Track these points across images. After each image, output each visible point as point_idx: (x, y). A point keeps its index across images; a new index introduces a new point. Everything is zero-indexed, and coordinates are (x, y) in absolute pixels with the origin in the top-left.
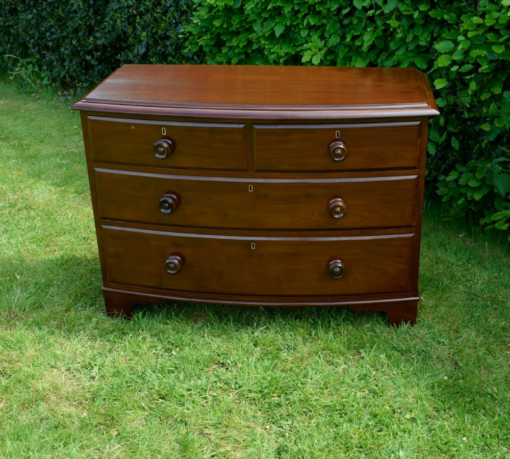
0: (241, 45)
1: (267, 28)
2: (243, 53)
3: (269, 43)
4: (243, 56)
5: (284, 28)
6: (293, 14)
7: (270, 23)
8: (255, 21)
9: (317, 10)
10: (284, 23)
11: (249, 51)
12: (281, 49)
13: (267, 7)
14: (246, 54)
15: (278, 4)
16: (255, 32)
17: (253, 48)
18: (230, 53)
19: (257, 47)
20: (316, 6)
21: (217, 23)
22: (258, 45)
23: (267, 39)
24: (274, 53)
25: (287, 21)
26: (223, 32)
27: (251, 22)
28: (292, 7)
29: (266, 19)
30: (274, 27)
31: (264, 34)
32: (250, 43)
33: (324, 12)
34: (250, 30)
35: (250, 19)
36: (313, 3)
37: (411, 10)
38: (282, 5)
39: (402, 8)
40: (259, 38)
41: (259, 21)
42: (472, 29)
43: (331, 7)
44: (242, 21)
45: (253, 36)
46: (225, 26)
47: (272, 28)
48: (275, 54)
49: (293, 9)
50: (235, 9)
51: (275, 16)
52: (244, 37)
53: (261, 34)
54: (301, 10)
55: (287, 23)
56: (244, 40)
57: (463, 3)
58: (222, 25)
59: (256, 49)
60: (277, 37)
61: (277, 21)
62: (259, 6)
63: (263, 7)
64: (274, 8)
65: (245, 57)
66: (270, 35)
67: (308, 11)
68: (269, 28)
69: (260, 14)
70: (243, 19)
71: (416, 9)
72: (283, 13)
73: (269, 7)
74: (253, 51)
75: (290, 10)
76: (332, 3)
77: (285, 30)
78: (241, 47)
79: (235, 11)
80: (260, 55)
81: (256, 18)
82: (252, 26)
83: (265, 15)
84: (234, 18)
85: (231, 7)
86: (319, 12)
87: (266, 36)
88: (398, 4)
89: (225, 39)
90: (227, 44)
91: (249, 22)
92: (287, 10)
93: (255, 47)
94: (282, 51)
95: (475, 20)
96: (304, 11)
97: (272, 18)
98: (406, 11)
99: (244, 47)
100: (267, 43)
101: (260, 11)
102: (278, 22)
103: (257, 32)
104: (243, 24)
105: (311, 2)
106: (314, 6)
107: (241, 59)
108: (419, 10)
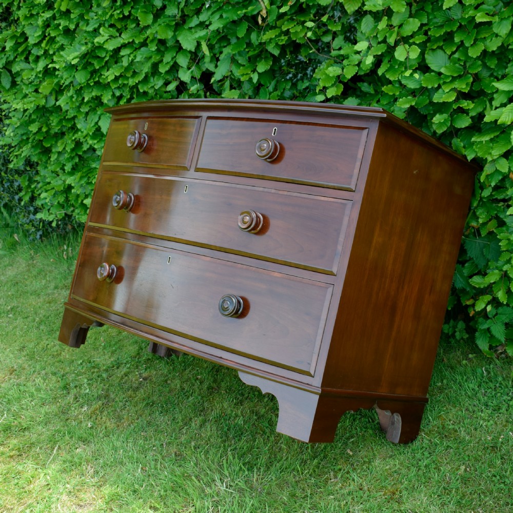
0: (68, 149)
1: (91, 123)
2: (75, 156)
3: (98, 142)
4: (77, 160)
7: (93, 116)
8: (76, 116)
9: (141, 91)
10: (107, 115)
11: (80, 153)
13: (83, 99)
14: (79, 156)
15: (94, 94)
16: (80, 130)
17: (83, 150)
18: (61, 159)
19: (88, 146)
20: (139, 87)
21: (33, 128)
22: (87, 144)
23: (93, 137)
26: (44, 138)
27: (73, 119)
28: (111, 93)
29: (87, 114)
31: (88, 132)
32: (78, 144)
33: (151, 92)
34: (74, 129)
35: (70, 115)
36: (134, 84)
37: (249, 72)
38: (99, 94)
39: (237, 73)
40: (85, 137)
41: (81, 117)
43: (155, 85)
44: (61, 121)
45: (78, 136)
46: (44, 130)
47: (97, 123)
49: (113, 95)
50: (50, 107)
51: (96, 107)
52: (70, 139)
53: (86, 132)
54: (124, 94)
56: (70, 142)
57: (311, 49)
58: (40, 129)
59: (88, 149)
61: (99, 113)
62: (74, 100)
63: (80, 99)
64: (92, 98)
65: (79, 161)
66: (96, 131)
67: (131, 95)
68: (93, 124)
69: (78, 109)
70: (63, 118)
71: (254, 71)
72: (104, 102)
73: (86, 99)
74: (85, 152)
75: (110, 97)
76: (155, 79)
78: (69, 151)
79: (50, 109)
81: (76, 114)
82: (75, 123)
83: (85, 109)
84: (51, 119)
85: (44, 107)
86: (145, 93)
87: (92, 133)
88: (230, 67)
89: (49, 145)
90: (54, 150)
91: (69, 120)
92: (107, 97)
93: (85, 147)
95: (331, 72)
97: (93, 110)
98: (243, 75)
99: (73, 150)
100: (95, 142)
101: (78, 104)
102: (101, 114)
103: (82, 131)
104: (64, 124)
105: (131, 82)
106: (136, 86)
107: (76, 163)
108: (257, 71)
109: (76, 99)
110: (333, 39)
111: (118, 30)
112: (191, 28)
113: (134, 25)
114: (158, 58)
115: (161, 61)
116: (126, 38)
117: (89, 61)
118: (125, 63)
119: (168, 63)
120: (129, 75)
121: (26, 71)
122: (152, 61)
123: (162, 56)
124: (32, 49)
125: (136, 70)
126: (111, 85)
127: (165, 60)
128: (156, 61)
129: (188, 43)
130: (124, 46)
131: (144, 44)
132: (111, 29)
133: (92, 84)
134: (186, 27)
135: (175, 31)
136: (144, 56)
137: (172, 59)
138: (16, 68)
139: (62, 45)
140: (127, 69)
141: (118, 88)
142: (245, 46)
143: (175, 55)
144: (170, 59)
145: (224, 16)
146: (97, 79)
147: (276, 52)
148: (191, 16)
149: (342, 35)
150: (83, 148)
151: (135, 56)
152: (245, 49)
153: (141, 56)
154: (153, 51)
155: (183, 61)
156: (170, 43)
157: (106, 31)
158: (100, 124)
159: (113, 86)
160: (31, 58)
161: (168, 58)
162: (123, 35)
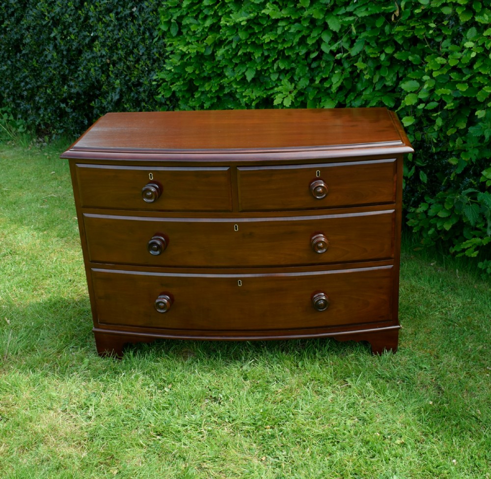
0: (213, 90)
1: (239, 73)
2: (215, 97)
3: (241, 87)
4: (215, 101)
5: (254, 73)
6: (263, 59)
7: (241, 68)
8: (226, 66)
9: (287, 54)
10: (254, 68)
11: (221, 95)
12: (252, 92)
13: (237, 53)
14: (218, 98)
15: (248, 50)
16: (227, 77)
17: (224, 93)
18: (202, 97)
19: (229, 91)
20: (286, 51)
21: (189, 70)
22: (229, 89)
23: (238, 83)
24: (245, 96)
25: (257, 66)
26: (196, 78)
27: (223, 68)
28: (262, 52)
29: (236, 65)
30: (245, 72)
31: (236, 79)
32: (222, 87)
33: (293, 56)
34: (221, 75)
35: (221, 65)
36: (282, 49)
37: (377, 52)
38: (252, 51)
39: (368, 51)
40: (231, 82)
41: (230, 67)
42: (436, 69)
43: (300, 52)
44: (213, 67)
45: (225, 81)
46: (197, 72)
47: (244, 73)
48: (247, 97)
49: (263, 54)
50: (207, 56)
51: (245, 61)
52: (216, 82)
53: (233, 79)
54: (271, 55)
55: (258, 67)
56: (216, 85)
57: (427, 45)
58: (194, 71)
59: (228, 93)
60: (249, 81)
61: (247, 66)
62: (229, 53)
63: (234, 53)
64: (245, 54)
65: (217, 101)
66: (242, 79)
67: (278, 56)
68: (240, 73)
69: (230, 60)
70: (215, 65)
71: (382, 52)
72: (253, 59)
73: (239, 53)
74: (225, 95)
75: (260, 55)
76: (300, 48)
77: (256, 75)
78: (214, 91)
79: (206, 57)
80: (231, 99)
81: (227, 64)
82: (223, 71)
83: (235, 61)
84: (205, 65)
85: (202, 54)
86: (289, 57)
87: (238, 80)
88: (364, 47)
89: (198, 85)
90: (199, 89)
91: (220, 68)
92: (257, 55)
93: (226, 91)
94: (254, 94)
95: (439, 61)
96: (274, 56)
97: (243, 63)
98: (372, 53)
99: (216, 91)
100: (239, 87)
101: (231, 57)
102: (249, 67)
103: (229, 77)
104: (215, 70)
105: (280, 47)
106: (283, 51)
107: (214, 103)
108: (385, 53)
109: (231, 53)
110: (443, 41)
111: (279, 7)
112: (338, 15)
113: (292, 6)
114: (307, 32)
115: (309, 36)
116: (284, 13)
117: (251, 25)
118: (279, 31)
119: (314, 38)
120: (280, 41)
121: (194, 25)
122: (303, 34)
123: (311, 32)
124: (203, 10)
125: (286, 39)
126: (264, 46)
127: (312, 35)
128: (305, 35)
129: (334, 25)
130: (282, 19)
131: (298, 21)
132: (275, 5)
133: (249, 43)
134: (334, 14)
135: (325, 15)
136: (297, 29)
137: (318, 35)
138: (185, 22)
139: (231, 10)
140: (280, 36)
141: (268, 50)
142: (379, 34)
143: (320, 32)
144: (316, 35)
145: (369, 9)
146: (254, 40)
147: (400, 42)
148: (340, 6)
149: (450, 38)
150: (224, 91)
151: (290, 28)
152: (378, 35)
153: (294, 29)
154: (304, 27)
155: (326, 38)
156: (319, 23)
157: (271, 6)
158: (246, 74)
159: (265, 47)
160: (201, 16)
161: (315, 34)
162: (283, 12)
